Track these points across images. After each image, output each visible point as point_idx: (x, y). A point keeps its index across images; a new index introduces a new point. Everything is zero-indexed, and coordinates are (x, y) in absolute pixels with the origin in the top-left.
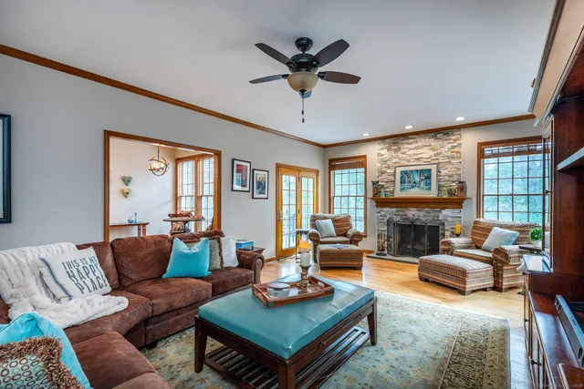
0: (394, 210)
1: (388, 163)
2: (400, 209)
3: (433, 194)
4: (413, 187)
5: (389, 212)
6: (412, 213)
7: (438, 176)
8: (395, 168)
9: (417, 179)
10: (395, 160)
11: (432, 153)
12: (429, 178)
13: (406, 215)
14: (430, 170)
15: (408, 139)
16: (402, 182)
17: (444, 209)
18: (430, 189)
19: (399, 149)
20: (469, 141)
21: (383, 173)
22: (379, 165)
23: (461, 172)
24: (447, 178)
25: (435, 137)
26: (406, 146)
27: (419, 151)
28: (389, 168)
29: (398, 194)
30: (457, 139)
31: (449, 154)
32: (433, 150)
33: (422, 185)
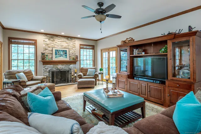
0: (52, 66)
1: (49, 45)
2: (55, 65)
3: (68, 59)
4: (60, 56)
5: (50, 67)
6: (60, 67)
7: (69, 53)
8: (52, 48)
9: (62, 53)
10: (52, 45)
11: (67, 45)
12: (66, 53)
13: (57, 68)
14: (66, 51)
15: (58, 37)
16: (56, 54)
17: (71, 64)
18: (67, 57)
19: (54, 40)
20: (78, 43)
21: (46, 49)
22: (44, 45)
23: (75, 52)
24: (72, 54)
25: (67, 39)
26: (57, 40)
27: (62, 43)
28: (49, 47)
29: (54, 59)
30: (74, 42)
31: (72, 46)
32: (67, 43)
33: (64, 56)
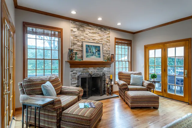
0: (82, 69)
1: (78, 38)
2: (85, 69)
3: (101, 59)
4: (92, 55)
5: (79, 71)
6: (92, 71)
7: (103, 50)
8: (82, 42)
9: (94, 51)
10: (82, 37)
11: (99, 38)
12: (99, 51)
13: (88, 72)
14: (99, 47)
15: (89, 26)
16: (87, 52)
17: (104, 67)
18: (100, 57)
19: (84, 31)
20: (112, 36)
21: (74, 44)
22: (72, 38)
23: (110, 50)
24: (105, 52)
25: (100, 29)
26: (88, 30)
27: (94, 35)
28: (78, 41)
29: (85, 59)
30: (108, 34)
31: (106, 40)
32: (100, 36)
33: (96, 54)
